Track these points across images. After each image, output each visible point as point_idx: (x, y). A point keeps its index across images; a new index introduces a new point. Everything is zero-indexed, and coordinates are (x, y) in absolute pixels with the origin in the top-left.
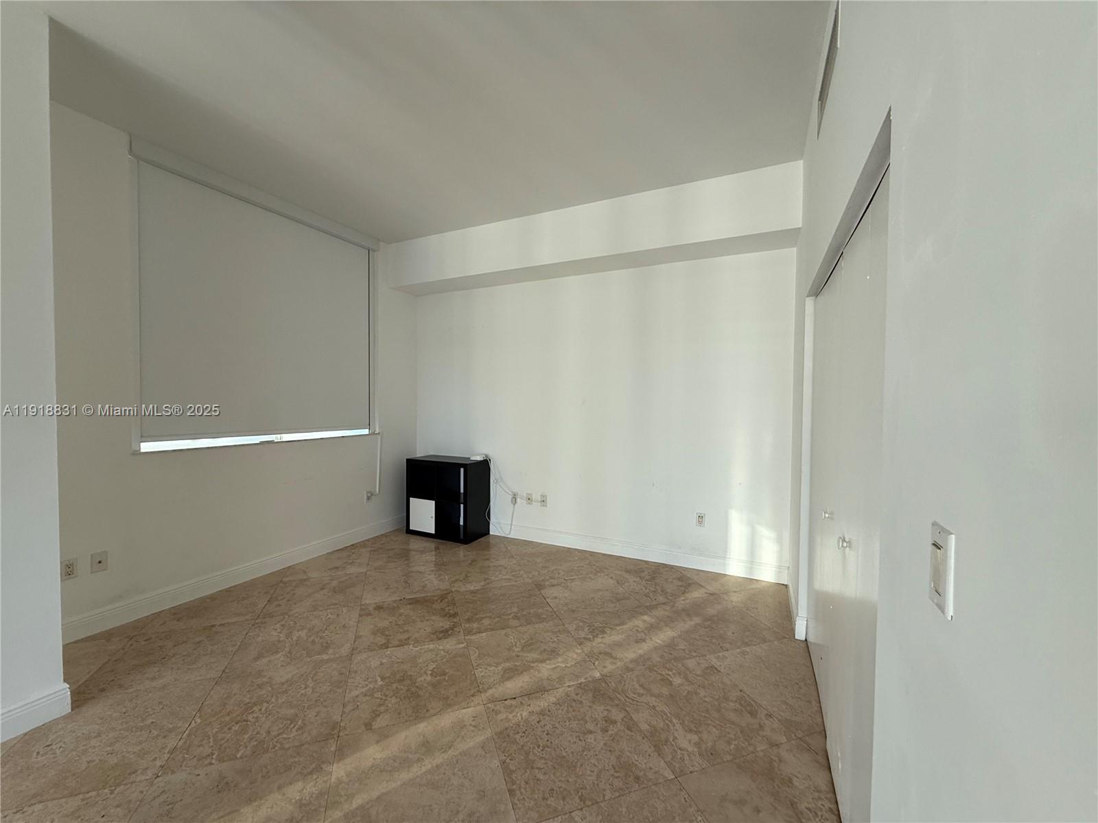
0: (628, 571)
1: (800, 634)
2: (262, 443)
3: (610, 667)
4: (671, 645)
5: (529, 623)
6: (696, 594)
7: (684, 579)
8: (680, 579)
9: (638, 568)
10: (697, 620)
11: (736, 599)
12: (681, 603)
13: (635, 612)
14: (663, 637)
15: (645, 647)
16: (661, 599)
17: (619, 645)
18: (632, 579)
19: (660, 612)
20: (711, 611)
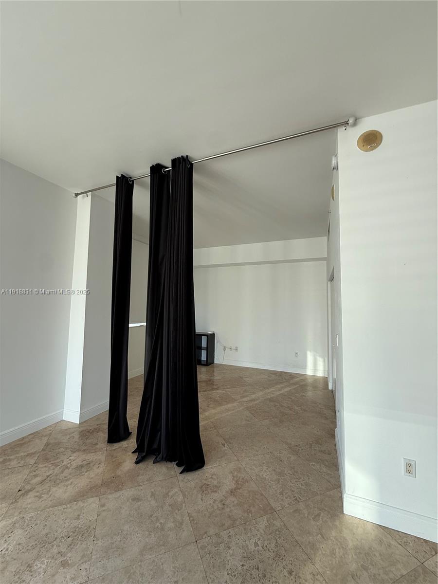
0: (271, 374)
1: (330, 388)
2: (140, 326)
3: (272, 396)
4: (290, 391)
5: (243, 386)
6: (296, 380)
7: (291, 376)
8: (290, 376)
9: (275, 373)
10: (298, 386)
11: (310, 381)
12: (291, 382)
13: (277, 384)
14: (288, 389)
15: (282, 392)
16: (284, 380)
17: (274, 391)
18: (273, 376)
19: (285, 384)
20: (302, 384)
